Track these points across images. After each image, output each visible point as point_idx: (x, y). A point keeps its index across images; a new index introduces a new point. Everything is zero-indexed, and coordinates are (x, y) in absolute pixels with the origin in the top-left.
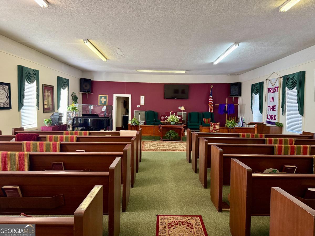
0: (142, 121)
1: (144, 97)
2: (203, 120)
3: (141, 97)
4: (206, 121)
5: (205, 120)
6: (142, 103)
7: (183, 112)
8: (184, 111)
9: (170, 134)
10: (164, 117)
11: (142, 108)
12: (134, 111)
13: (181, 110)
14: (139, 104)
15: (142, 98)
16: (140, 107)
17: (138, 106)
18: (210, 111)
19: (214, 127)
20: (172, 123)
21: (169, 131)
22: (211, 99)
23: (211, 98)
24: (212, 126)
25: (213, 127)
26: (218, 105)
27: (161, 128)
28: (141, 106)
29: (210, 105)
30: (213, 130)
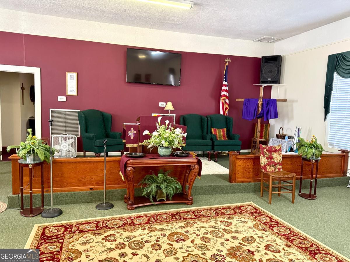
0: (71, 136)
1: (75, 75)
2: (211, 132)
3: (69, 75)
4: (218, 133)
5: (215, 131)
6: (71, 91)
7: (170, 114)
8: (172, 112)
9: (159, 188)
10: (134, 130)
11: (71, 102)
12: (51, 110)
13: (165, 109)
14: (64, 93)
15: (71, 77)
16: (65, 100)
17: (62, 99)
18: (222, 113)
19: (271, 158)
20: (162, 151)
21: (155, 177)
22: (227, 88)
23: (226, 86)
24: (264, 156)
25: (267, 158)
26: (243, 100)
27: (128, 169)
28: (68, 97)
29: (224, 99)
30: (267, 164)
